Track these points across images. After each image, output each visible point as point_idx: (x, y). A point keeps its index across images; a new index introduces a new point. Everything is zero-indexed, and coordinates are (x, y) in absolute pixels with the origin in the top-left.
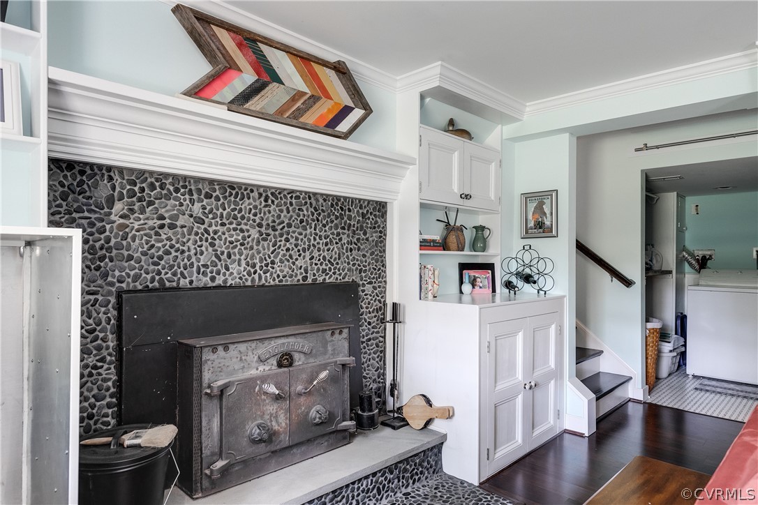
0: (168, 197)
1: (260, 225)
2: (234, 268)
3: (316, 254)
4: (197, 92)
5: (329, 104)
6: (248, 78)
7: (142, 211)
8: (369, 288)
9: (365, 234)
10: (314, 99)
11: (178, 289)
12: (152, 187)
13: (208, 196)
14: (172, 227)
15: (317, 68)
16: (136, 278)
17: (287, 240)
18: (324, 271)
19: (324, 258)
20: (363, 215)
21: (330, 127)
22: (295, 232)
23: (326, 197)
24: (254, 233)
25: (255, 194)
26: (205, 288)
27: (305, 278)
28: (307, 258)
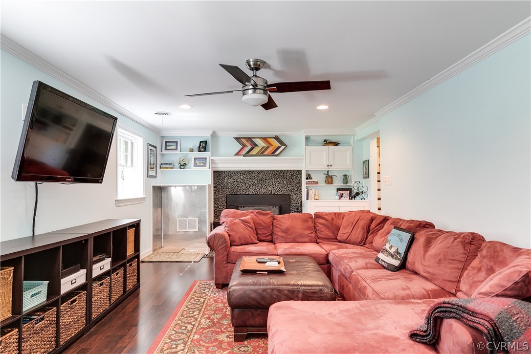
0: (235, 175)
1: (257, 180)
2: (251, 190)
3: (275, 186)
4: (237, 154)
5: (273, 147)
6: (250, 147)
7: (230, 178)
8: (295, 196)
9: (293, 180)
10: (268, 147)
11: (238, 194)
12: (232, 174)
13: (244, 174)
14: (236, 181)
15: (268, 139)
16: (230, 192)
17: (265, 183)
18: (278, 191)
19: (278, 188)
20: (292, 175)
21: (273, 154)
22: (267, 181)
23: (277, 171)
24: (256, 182)
25: (256, 172)
26: (244, 195)
27: (271, 193)
28: (272, 188)
